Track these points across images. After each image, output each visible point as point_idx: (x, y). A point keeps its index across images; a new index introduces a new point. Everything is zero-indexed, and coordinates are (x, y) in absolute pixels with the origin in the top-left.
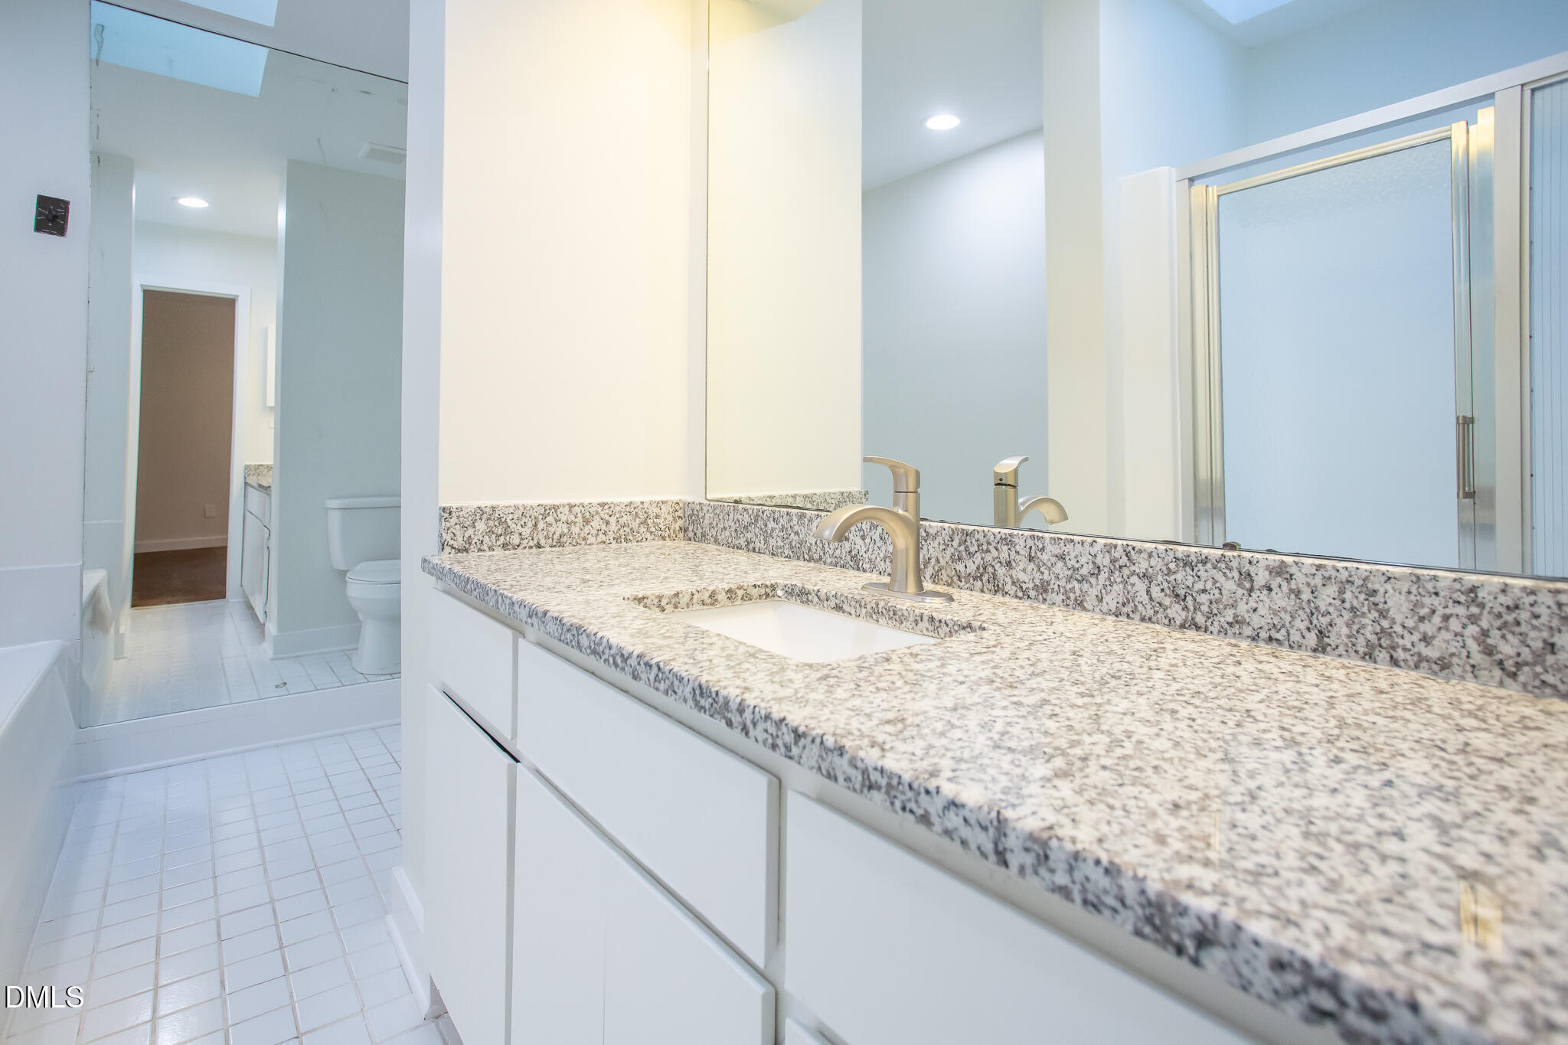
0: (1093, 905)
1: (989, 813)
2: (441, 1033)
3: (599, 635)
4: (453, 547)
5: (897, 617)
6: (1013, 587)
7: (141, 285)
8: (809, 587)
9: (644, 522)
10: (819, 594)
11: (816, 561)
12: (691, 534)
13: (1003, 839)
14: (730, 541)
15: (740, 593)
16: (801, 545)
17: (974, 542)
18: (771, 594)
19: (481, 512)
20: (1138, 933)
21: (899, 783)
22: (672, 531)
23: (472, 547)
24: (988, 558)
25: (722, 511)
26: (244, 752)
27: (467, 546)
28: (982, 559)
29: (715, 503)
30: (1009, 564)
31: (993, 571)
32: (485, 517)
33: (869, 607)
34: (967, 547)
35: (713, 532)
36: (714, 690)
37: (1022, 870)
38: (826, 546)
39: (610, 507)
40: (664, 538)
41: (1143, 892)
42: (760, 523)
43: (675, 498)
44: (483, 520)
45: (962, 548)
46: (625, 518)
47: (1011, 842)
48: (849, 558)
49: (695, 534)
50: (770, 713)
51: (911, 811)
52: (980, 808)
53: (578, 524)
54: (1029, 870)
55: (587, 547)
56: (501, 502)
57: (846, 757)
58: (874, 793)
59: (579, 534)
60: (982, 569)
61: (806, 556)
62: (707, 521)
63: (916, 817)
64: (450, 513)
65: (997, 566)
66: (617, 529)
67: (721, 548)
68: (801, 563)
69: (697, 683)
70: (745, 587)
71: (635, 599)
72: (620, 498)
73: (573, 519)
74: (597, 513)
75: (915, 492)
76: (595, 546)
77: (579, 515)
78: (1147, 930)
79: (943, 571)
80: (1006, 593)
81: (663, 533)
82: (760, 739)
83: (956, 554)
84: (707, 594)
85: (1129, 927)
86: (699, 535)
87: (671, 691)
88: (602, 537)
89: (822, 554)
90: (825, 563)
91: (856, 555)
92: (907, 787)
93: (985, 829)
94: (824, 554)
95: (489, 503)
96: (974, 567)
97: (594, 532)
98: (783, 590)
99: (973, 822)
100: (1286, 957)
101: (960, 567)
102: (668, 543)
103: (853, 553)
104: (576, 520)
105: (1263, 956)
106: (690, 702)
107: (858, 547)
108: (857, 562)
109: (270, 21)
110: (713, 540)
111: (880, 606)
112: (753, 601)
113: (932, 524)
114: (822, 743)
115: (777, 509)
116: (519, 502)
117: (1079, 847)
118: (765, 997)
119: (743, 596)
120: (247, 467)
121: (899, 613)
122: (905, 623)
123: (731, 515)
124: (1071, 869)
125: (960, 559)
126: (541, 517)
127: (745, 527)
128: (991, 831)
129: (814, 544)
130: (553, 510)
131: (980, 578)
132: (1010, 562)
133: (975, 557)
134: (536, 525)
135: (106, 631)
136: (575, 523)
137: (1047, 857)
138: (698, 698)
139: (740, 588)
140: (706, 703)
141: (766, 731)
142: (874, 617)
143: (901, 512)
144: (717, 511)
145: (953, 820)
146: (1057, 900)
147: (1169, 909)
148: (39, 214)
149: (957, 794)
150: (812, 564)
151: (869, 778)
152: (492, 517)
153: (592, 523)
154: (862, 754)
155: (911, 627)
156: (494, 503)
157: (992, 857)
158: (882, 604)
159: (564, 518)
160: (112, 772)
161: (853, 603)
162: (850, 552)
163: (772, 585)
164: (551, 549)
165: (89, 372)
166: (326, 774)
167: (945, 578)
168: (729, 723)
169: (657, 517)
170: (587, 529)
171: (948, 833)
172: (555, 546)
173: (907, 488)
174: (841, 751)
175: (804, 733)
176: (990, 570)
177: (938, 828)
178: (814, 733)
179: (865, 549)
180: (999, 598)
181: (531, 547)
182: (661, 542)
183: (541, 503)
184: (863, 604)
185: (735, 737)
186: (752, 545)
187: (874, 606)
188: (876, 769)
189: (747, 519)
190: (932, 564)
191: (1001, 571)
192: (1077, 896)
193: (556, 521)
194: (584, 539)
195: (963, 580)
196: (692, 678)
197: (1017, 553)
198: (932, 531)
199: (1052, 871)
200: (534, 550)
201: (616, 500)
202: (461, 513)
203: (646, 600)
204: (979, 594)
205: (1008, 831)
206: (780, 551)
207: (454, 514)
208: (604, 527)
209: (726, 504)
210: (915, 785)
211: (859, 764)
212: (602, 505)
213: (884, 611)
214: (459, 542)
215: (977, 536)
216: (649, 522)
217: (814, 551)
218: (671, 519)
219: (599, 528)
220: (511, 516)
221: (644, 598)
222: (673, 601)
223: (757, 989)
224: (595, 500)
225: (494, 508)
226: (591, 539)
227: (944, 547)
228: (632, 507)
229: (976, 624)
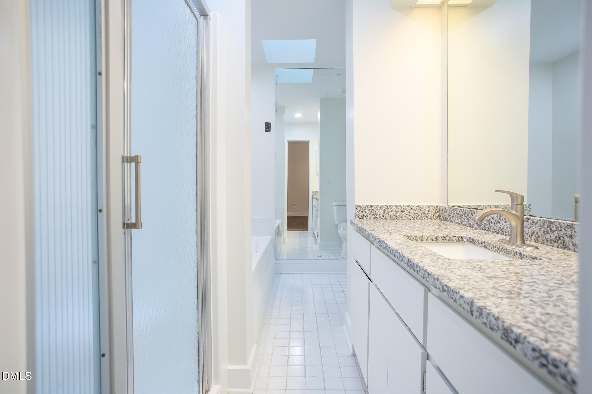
0: (492, 329)
1: (470, 300)
2: (355, 360)
3: (387, 244)
4: (359, 217)
5: (507, 252)
6: (573, 247)
7: (287, 141)
8: (475, 238)
9: (424, 213)
10: (478, 241)
11: (487, 230)
12: (442, 218)
13: (472, 308)
14: (455, 221)
15: (448, 238)
16: (481, 224)
17: (554, 226)
18: (461, 240)
19: (367, 207)
20: (502, 338)
21: (450, 290)
22: (434, 216)
23: (364, 218)
24: (561, 233)
25: (452, 210)
26: (311, 273)
27: (363, 217)
28: (558, 234)
29: (450, 207)
30: (571, 237)
31: (563, 239)
32: (368, 208)
33: (496, 247)
34: (551, 228)
35: (449, 217)
36: (411, 260)
37: (476, 317)
38: (491, 225)
39: (411, 207)
40: (431, 219)
41: (503, 326)
42: (466, 215)
43: (436, 205)
44: (368, 209)
45: (549, 229)
46: (416, 211)
47: (474, 309)
48: (500, 230)
49: (443, 218)
50: (423, 268)
51: (453, 298)
52: (468, 298)
53: (399, 212)
54: (478, 317)
55: (402, 220)
56: (374, 204)
57: (439, 281)
58: (445, 292)
59: (399, 216)
60: (558, 238)
61: (483, 228)
62: (447, 214)
63: (454, 300)
64: (358, 207)
65: (565, 237)
66: (413, 214)
67: (452, 223)
68: (481, 231)
69: (408, 258)
70: (450, 236)
71: (407, 236)
72: (415, 204)
73: (397, 210)
74: (406, 209)
75: (521, 204)
76: (405, 220)
77: (400, 209)
78: (504, 337)
79: (540, 238)
80: (570, 249)
81: (431, 217)
82: (421, 276)
83: (546, 231)
84: (434, 237)
85: (500, 336)
86: (444, 218)
87: (402, 261)
88: (407, 217)
89: (489, 228)
90: (490, 231)
91: (503, 229)
92: (452, 291)
93: (468, 304)
94: (490, 228)
95: (370, 204)
96: (554, 237)
97: (405, 215)
98: (466, 239)
99: (466, 302)
100: (535, 347)
101: (548, 236)
102: (433, 221)
103: (502, 228)
104: (399, 211)
105: (530, 347)
106: (406, 264)
107: (503, 226)
108: (503, 232)
109: (313, 61)
110: (449, 220)
111: (501, 248)
112: (453, 242)
113: (535, 218)
114: (434, 277)
115: (472, 210)
116: (379, 204)
117: (491, 312)
118: (422, 353)
119: (449, 239)
120: (313, 192)
121: (508, 251)
122: (510, 255)
123: (456, 212)
124: (487, 318)
125: (547, 233)
126: (386, 209)
127: (461, 216)
128: (470, 305)
129: (486, 224)
130: (390, 207)
131: (557, 241)
132: (571, 236)
133: (555, 232)
134: (385, 212)
135: (281, 236)
136: (398, 212)
137: (482, 314)
138: (408, 263)
139: (448, 236)
140: (409, 264)
141: (422, 273)
142: (498, 251)
143: (514, 212)
144: (451, 210)
145: (461, 302)
146: (484, 326)
147: (509, 331)
148: (266, 127)
149: (464, 294)
150: (485, 231)
151: (444, 288)
152: (371, 209)
153: (404, 212)
154: (443, 281)
155: (512, 256)
156: (371, 204)
157: (470, 313)
158: (501, 247)
159: (394, 210)
160: (282, 272)
161: (491, 246)
162: (500, 228)
163: (461, 237)
164: (390, 220)
165: (275, 167)
166: (331, 284)
167: (540, 240)
168: (414, 271)
169: (429, 211)
170: (402, 214)
171: (460, 305)
172: (391, 219)
173: (517, 203)
174: (438, 279)
175: (430, 274)
176: (562, 238)
177: (458, 304)
178: (432, 274)
179: (506, 227)
180: (566, 251)
181: (383, 219)
182: (430, 220)
183: (386, 204)
184: (494, 246)
185: (415, 274)
186: (463, 223)
187: (499, 247)
188: (445, 285)
189: (461, 213)
190: (535, 234)
191: (567, 240)
192: (488, 326)
193: (392, 211)
194: (401, 217)
195: (549, 242)
196: (407, 257)
197: (575, 232)
198: (535, 221)
199: (483, 318)
200: (384, 220)
201: (413, 205)
202: (361, 207)
203: (411, 237)
204: (556, 248)
205: (474, 306)
206: (473, 226)
207: (359, 207)
208: (408, 214)
209: (454, 207)
210: (454, 291)
211: (442, 284)
212: (408, 206)
213: (502, 249)
214: (360, 216)
215: (555, 224)
216: (426, 213)
217: (486, 226)
218: (434, 212)
219: (406, 214)
220: (376, 209)
221: (410, 236)
222: (421, 238)
223: (420, 350)
224: (405, 204)
225: (371, 206)
226: (404, 218)
227: (540, 228)
228: (419, 207)
229: (538, 257)
